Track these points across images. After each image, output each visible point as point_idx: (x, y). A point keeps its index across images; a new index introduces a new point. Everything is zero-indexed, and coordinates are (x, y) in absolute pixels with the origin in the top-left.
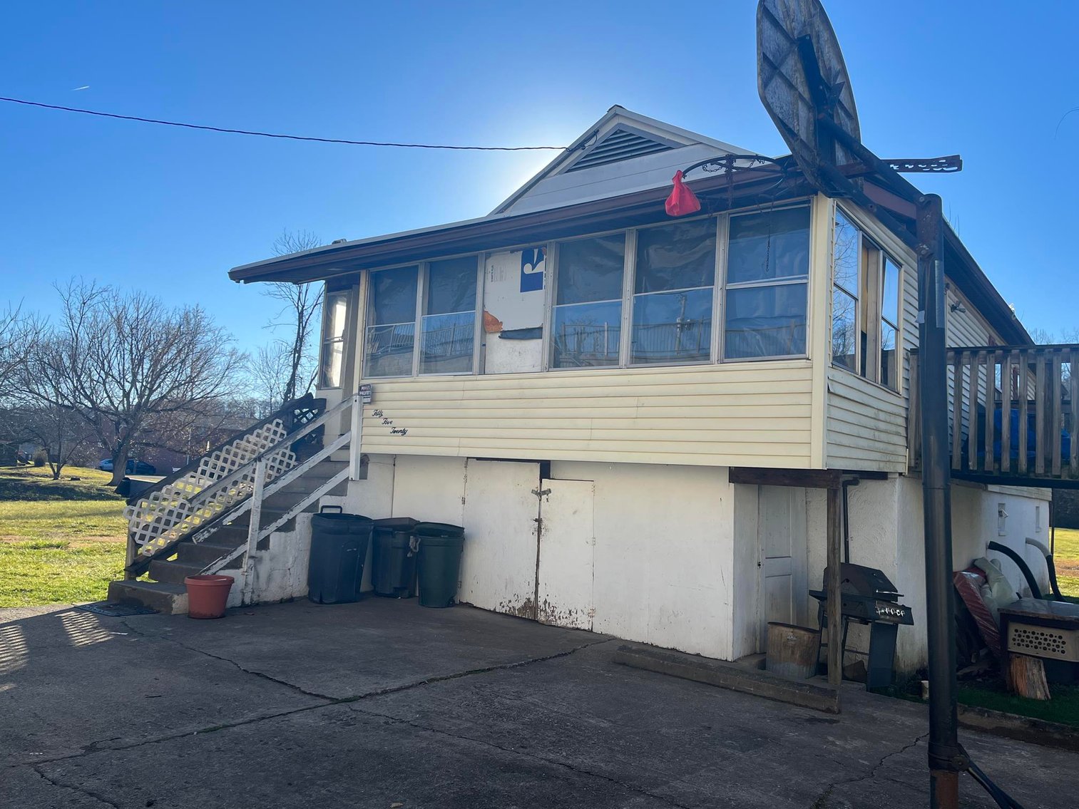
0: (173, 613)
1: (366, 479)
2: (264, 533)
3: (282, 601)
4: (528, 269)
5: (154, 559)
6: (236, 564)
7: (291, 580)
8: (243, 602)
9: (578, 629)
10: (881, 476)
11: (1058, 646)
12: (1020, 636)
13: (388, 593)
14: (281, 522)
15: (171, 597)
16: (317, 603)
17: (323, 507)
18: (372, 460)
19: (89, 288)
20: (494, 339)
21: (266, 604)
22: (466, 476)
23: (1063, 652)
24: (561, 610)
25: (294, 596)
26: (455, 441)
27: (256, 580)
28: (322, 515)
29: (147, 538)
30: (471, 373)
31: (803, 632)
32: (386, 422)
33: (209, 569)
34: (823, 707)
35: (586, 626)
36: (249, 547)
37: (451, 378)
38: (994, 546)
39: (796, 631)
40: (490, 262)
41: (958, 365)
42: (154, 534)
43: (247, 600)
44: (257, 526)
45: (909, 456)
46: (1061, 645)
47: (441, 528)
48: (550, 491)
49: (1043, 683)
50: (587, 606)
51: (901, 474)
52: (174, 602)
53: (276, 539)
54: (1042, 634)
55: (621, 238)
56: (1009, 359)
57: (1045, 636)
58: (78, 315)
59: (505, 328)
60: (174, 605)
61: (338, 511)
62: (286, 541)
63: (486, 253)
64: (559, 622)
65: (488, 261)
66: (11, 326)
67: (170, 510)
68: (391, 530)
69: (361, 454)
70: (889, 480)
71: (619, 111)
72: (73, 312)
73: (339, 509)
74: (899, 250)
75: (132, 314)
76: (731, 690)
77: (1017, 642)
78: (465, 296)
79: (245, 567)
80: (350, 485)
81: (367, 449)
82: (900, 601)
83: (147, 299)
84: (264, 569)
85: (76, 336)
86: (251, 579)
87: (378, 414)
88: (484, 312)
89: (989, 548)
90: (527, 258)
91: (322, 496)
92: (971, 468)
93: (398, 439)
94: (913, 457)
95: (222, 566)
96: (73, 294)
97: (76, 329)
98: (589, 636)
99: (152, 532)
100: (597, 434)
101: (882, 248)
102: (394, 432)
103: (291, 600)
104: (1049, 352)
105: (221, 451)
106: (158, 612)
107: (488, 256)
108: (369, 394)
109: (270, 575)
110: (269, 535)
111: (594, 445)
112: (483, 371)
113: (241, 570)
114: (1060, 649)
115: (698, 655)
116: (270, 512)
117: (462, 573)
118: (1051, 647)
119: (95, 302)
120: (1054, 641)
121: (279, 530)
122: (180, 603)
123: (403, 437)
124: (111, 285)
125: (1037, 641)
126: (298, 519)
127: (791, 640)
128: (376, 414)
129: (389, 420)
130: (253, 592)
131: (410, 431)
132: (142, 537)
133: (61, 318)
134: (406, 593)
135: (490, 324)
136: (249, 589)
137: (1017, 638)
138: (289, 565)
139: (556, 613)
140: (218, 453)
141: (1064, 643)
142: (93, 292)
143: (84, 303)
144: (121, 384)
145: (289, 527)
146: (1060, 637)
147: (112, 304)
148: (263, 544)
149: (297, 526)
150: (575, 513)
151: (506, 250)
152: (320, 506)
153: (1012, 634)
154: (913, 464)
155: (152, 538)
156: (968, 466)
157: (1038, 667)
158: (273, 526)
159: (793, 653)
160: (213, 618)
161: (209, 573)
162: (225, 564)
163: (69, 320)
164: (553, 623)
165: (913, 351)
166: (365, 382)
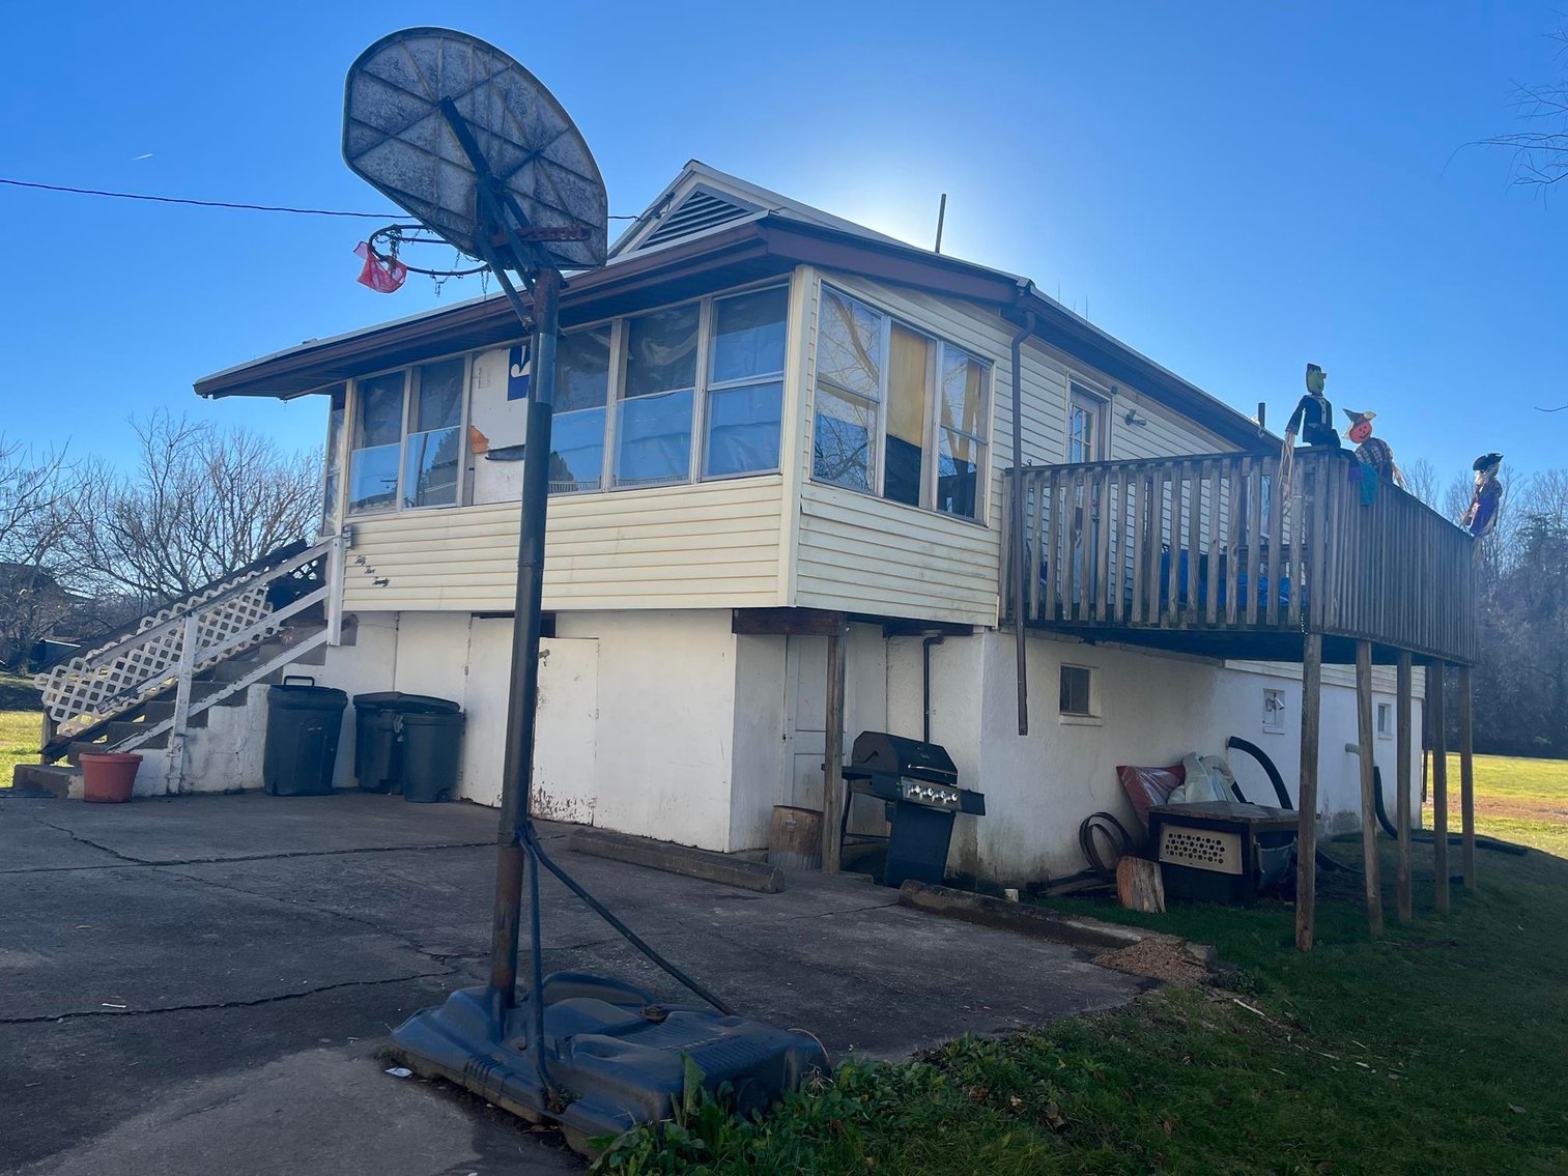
0: (69, 796)
1: (354, 644)
2: (199, 707)
3: (227, 793)
4: (516, 372)
5: (77, 741)
6: (160, 742)
7: (240, 767)
8: (168, 790)
9: (576, 823)
10: (965, 630)
11: (1215, 854)
12: (1173, 842)
13: (372, 786)
14: (224, 694)
15: (68, 778)
16: (269, 794)
17: (288, 677)
18: (362, 621)
19: (178, 423)
20: (481, 461)
21: (203, 794)
22: (470, 640)
23: (1221, 861)
24: (558, 800)
25: (245, 787)
26: (436, 592)
27: (187, 763)
28: (286, 688)
29: (67, 714)
30: (454, 505)
31: (804, 814)
32: (369, 572)
33: (119, 746)
34: (758, 886)
35: (585, 820)
36: (176, 723)
37: (434, 512)
38: (1235, 743)
39: (796, 812)
40: (479, 363)
41: (1054, 486)
42: (75, 710)
43: (174, 788)
44: (187, 697)
45: (1000, 605)
46: (1219, 852)
47: (422, 701)
48: (548, 652)
49: (1154, 891)
50: (587, 794)
51: (990, 628)
52: (70, 783)
53: (216, 715)
54: (1198, 839)
55: (606, 330)
56: (1107, 478)
57: (1211, 844)
58: (164, 462)
59: (492, 446)
60: (70, 788)
61: (308, 683)
62: (232, 718)
63: (474, 353)
64: (555, 815)
65: (476, 362)
66: (53, 476)
67: (98, 682)
68: (374, 706)
69: (344, 612)
70: (975, 636)
71: (696, 167)
72: (156, 458)
73: (311, 681)
74: (985, 342)
75: (232, 460)
76: (675, 873)
77: (1170, 850)
78: (451, 409)
79: (170, 747)
80: (329, 652)
81: (351, 607)
82: (962, 783)
83: (253, 438)
84: (199, 751)
85: (161, 490)
86: (178, 762)
87: (361, 561)
88: (470, 428)
89: (1230, 746)
90: (515, 359)
91: (288, 663)
92: (1065, 618)
93: (380, 591)
94: (1004, 606)
95: (138, 744)
96: (156, 433)
97: (160, 482)
98: (591, 830)
99: (74, 707)
100: (579, 575)
101: (941, 338)
102: (377, 583)
103: (240, 792)
104: (1151, 467)
105: (170, 610)
106: (56, 796)
107: (475, 356)
108: (352, 536)
109: (207, 760)
110: (207, 709)
111: (576, 589)
112: (468, 501)
113: (165, 750)
114: (1218, 858)
115: (695, 847)
116: (206, 680)
117: (463, 762)
118: (1207, 856)
119: (185, 444)
120: (1212, 848)
121: (222, 703)
122: (77, 786)
123: (384, 589)
124: (207, 421)
125: (1202, 850)
126: (250, 691)
127: (790, 824)
128: (359, 561)
129: (372, 568)
130: (182, 779)
131: (392, 581)
132: (60, 713)
133: (140, 466)
134: (398, 787)
135: (476, 440)
136: (177, 774)
137: (1171, 845)
138: (237, 748)
139: (551, 805)
140: (166, 612)
141: (1222, 849)
142: (184, 431)
143: (171, 446)
144: (219, 557)
145: (238, 699)
146: (1219, 843)
147: (207, 446)
148: (200, 720)
149: (249, 699)
150: (576, 679)
151: (496, 348)
152: (284, 676)
153: (1165, 840)
154: (1004, 616)
155: (72, 715)
156: (1062, 615)
157: (1148, 871)
158: (213, 698)
159: (791, 838)
160: (110, 801)
161: (119, 751)
162: (142, 741)
163: (150, 469)
164: (548, 817)
165: (1008, 471)
166: (348, 521)
